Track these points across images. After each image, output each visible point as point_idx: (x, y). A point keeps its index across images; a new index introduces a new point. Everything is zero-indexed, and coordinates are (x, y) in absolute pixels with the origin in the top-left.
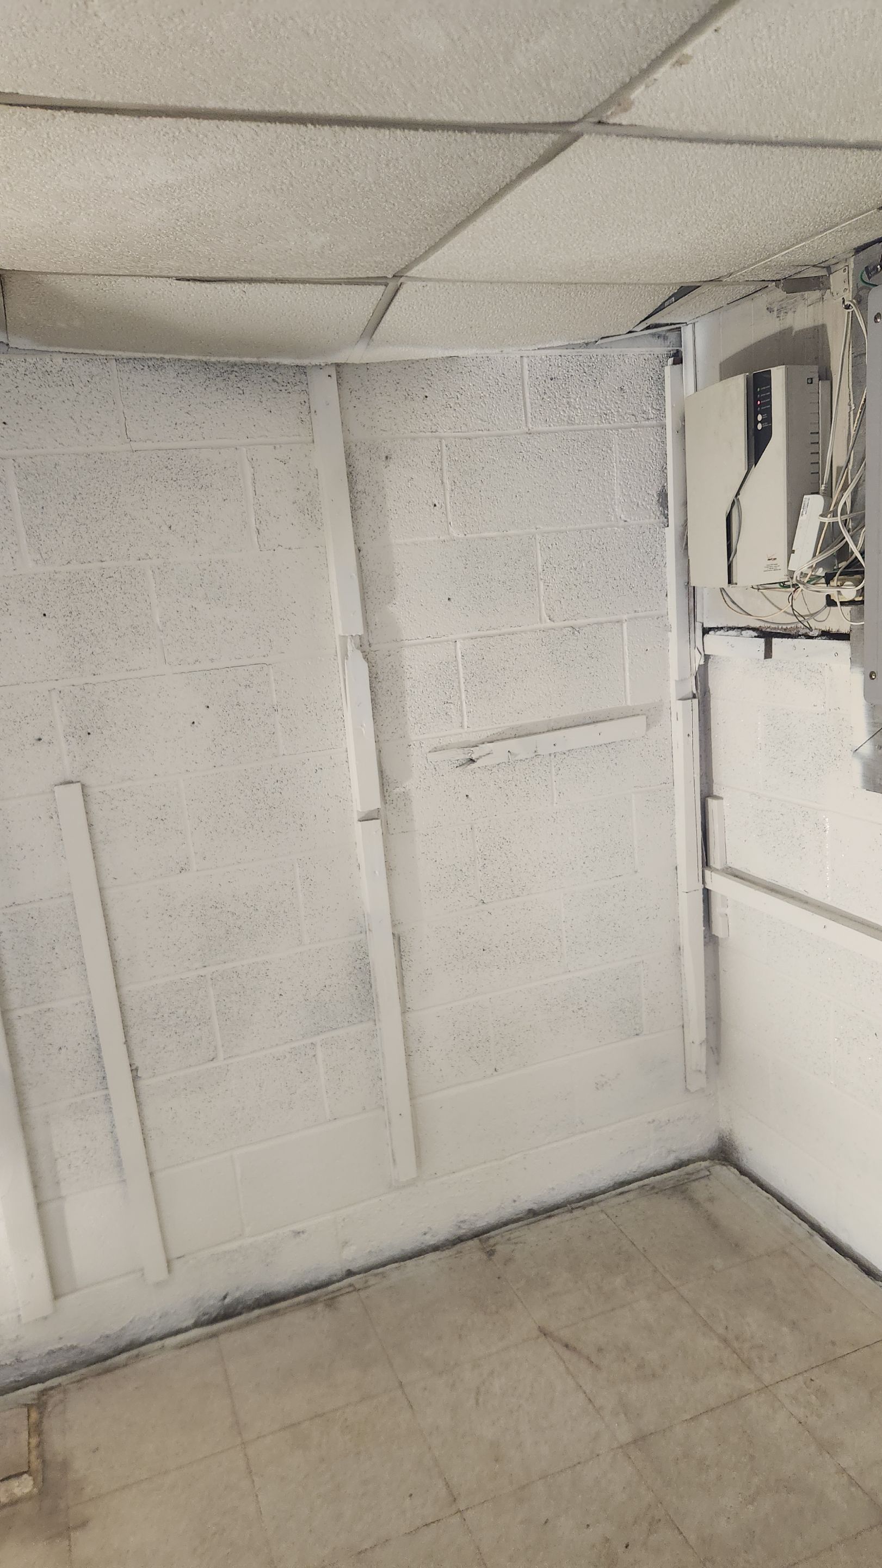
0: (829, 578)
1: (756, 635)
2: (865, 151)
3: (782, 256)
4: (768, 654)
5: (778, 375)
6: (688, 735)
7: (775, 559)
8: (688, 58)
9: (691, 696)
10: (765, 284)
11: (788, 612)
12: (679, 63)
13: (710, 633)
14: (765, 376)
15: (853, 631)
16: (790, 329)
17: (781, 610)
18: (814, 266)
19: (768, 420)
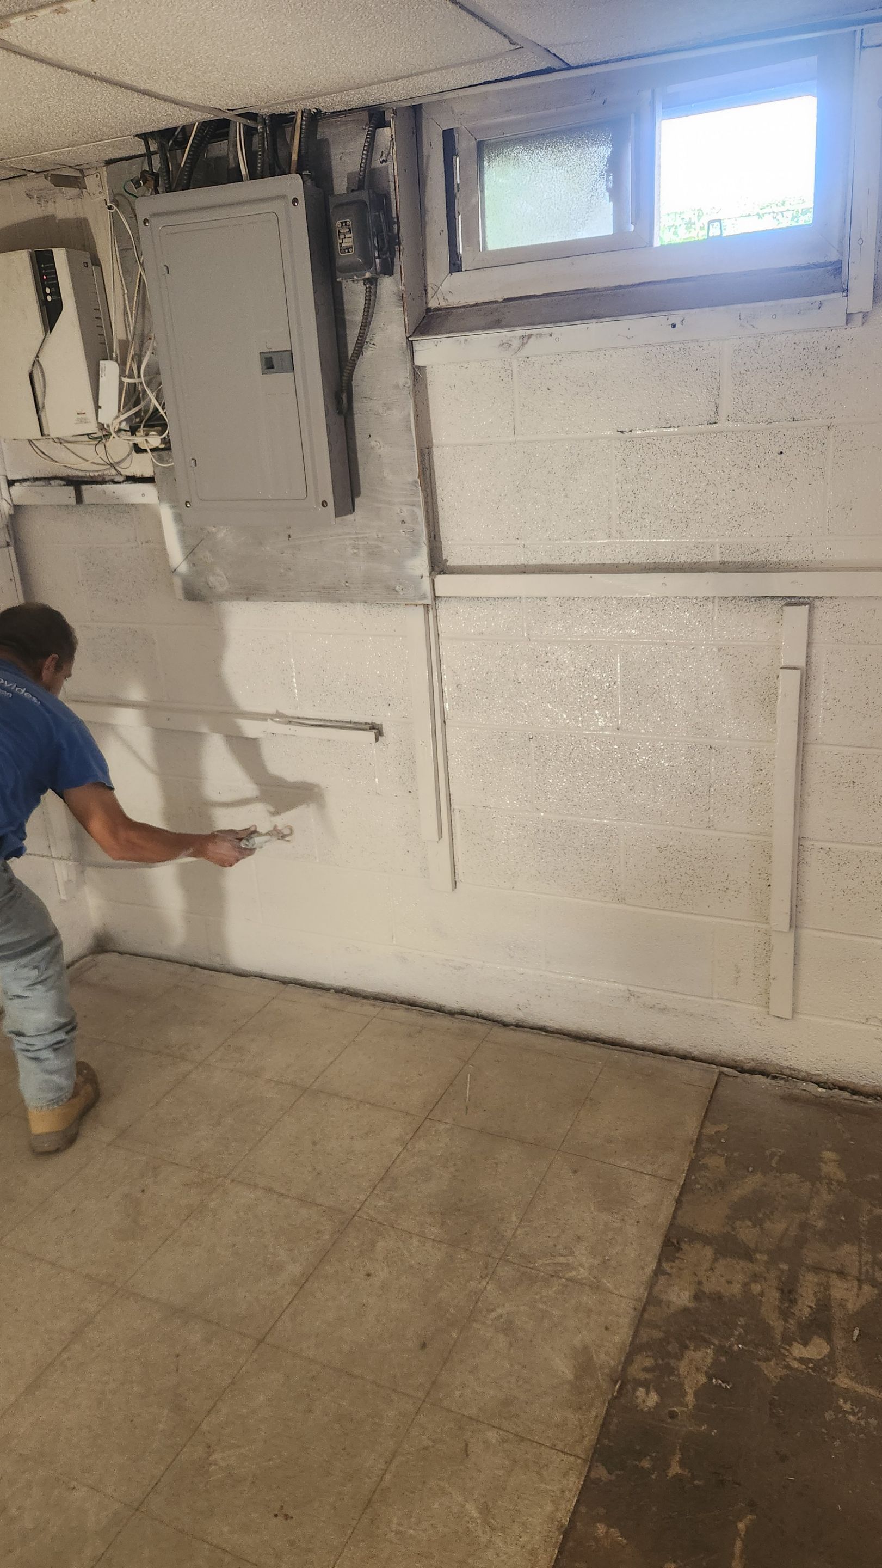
0: (133, 431)
1: (65, 483)
2: (147, 97)
3: (51, 154)
4: (79, 499)
5: (60, 256)
6: (11, 580)
7: (84, 413)
8: (66, 11)
9: (5, 544)
10: (25, 172)
11: (96, 461)
12: (57, 12)
13: (15, 484)
14: (46, 254)
15: (157, 475)
16: (53, 217)
17: (87, 461)
18: (69, 167)
19: (57, 292)
